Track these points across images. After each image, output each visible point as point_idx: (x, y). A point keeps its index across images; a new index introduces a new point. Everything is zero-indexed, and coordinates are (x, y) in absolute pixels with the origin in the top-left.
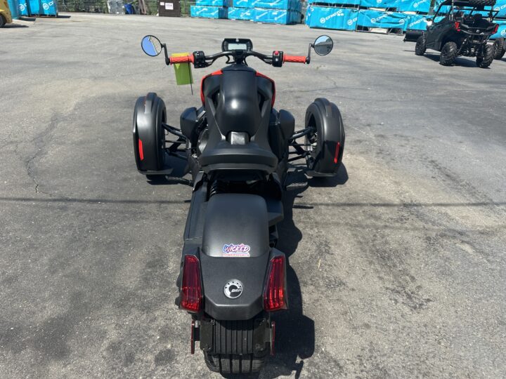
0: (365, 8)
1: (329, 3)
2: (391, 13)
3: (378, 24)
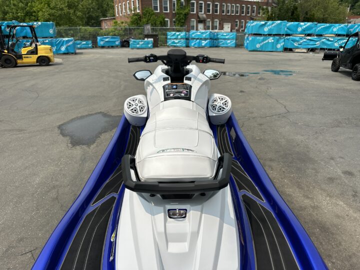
0: (289, 35)
1: (262, 33)
2: (309, 38)
3: (300, 46)
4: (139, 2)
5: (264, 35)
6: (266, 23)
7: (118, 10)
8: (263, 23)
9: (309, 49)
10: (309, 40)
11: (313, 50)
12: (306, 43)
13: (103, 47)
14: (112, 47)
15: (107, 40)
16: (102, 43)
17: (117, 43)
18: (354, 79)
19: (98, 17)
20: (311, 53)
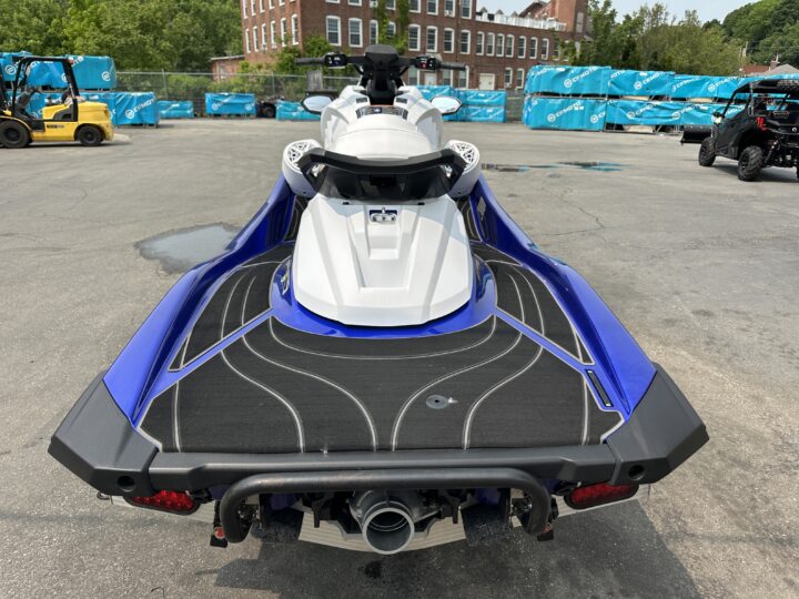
0: (616, 97)
1: (560, 92)
2: (658, 103)
3: (639, 120)
4: (296, 25)
5: (563, 95)
6: (567, 71)
7: (251, 39)
8: (562, 69)
9: (657, 127)
10: (657, 106)
11: (665, 129)
12: (651, 115)
13: (217, 116)
14: (238, 116)
15: (226, 101)
16: (215, 107)
17: (249, 108)
18: (741, 178)
19: (206, 54)
20: (662, 135)
